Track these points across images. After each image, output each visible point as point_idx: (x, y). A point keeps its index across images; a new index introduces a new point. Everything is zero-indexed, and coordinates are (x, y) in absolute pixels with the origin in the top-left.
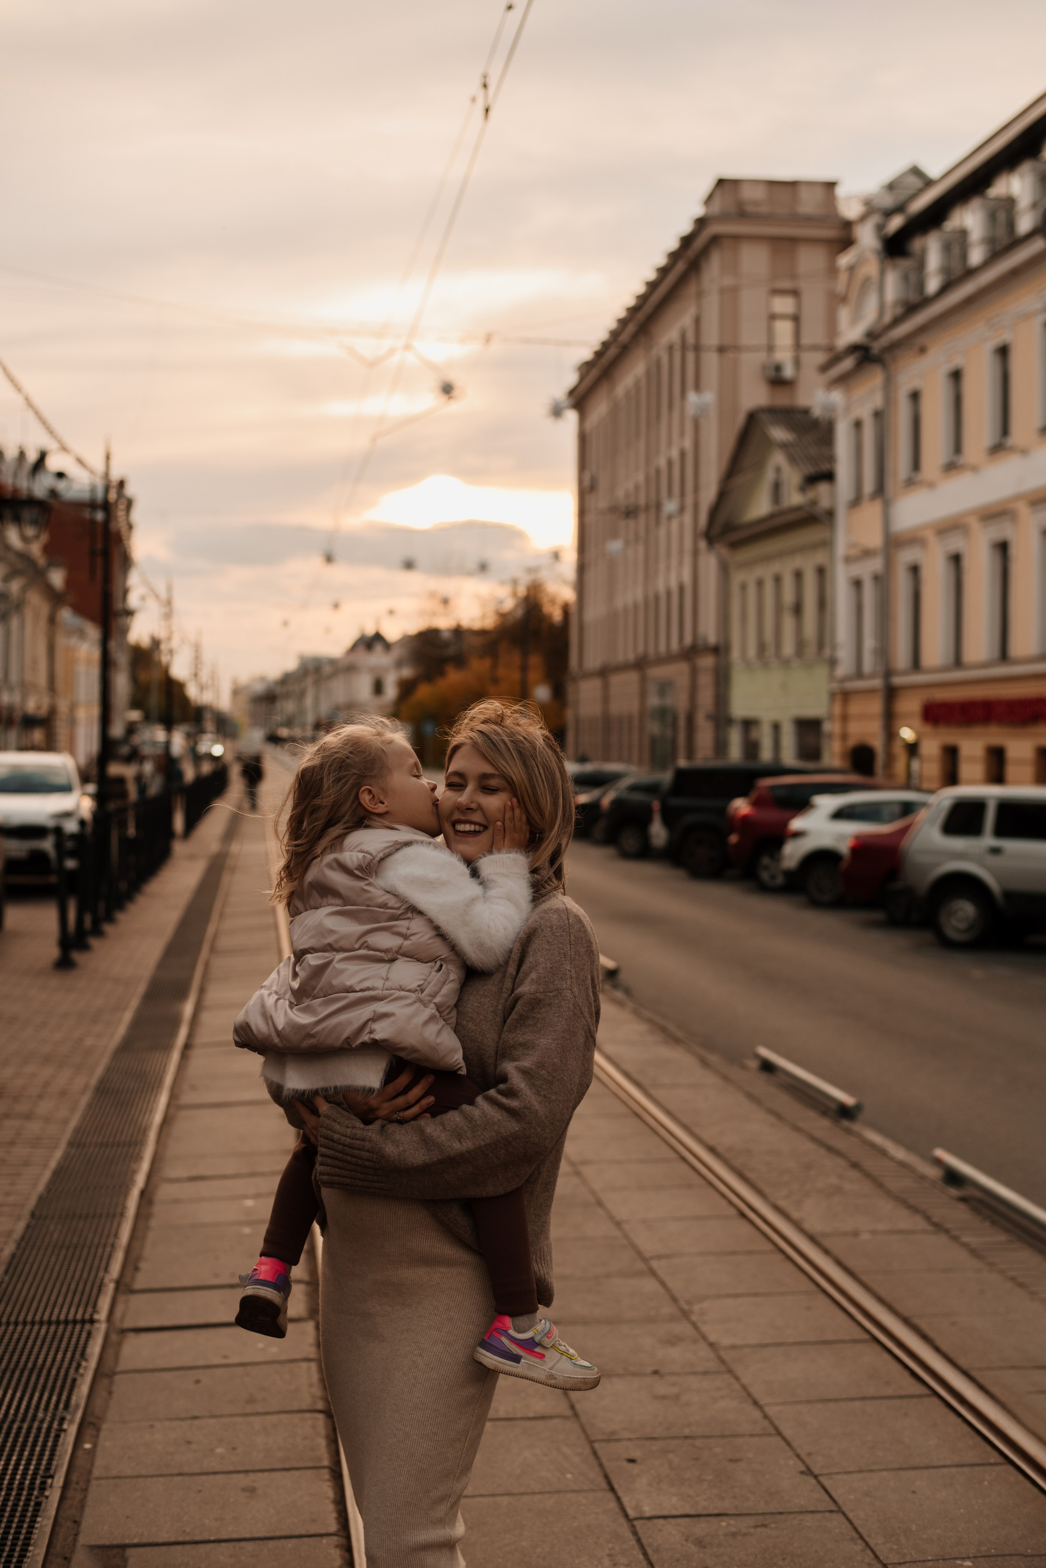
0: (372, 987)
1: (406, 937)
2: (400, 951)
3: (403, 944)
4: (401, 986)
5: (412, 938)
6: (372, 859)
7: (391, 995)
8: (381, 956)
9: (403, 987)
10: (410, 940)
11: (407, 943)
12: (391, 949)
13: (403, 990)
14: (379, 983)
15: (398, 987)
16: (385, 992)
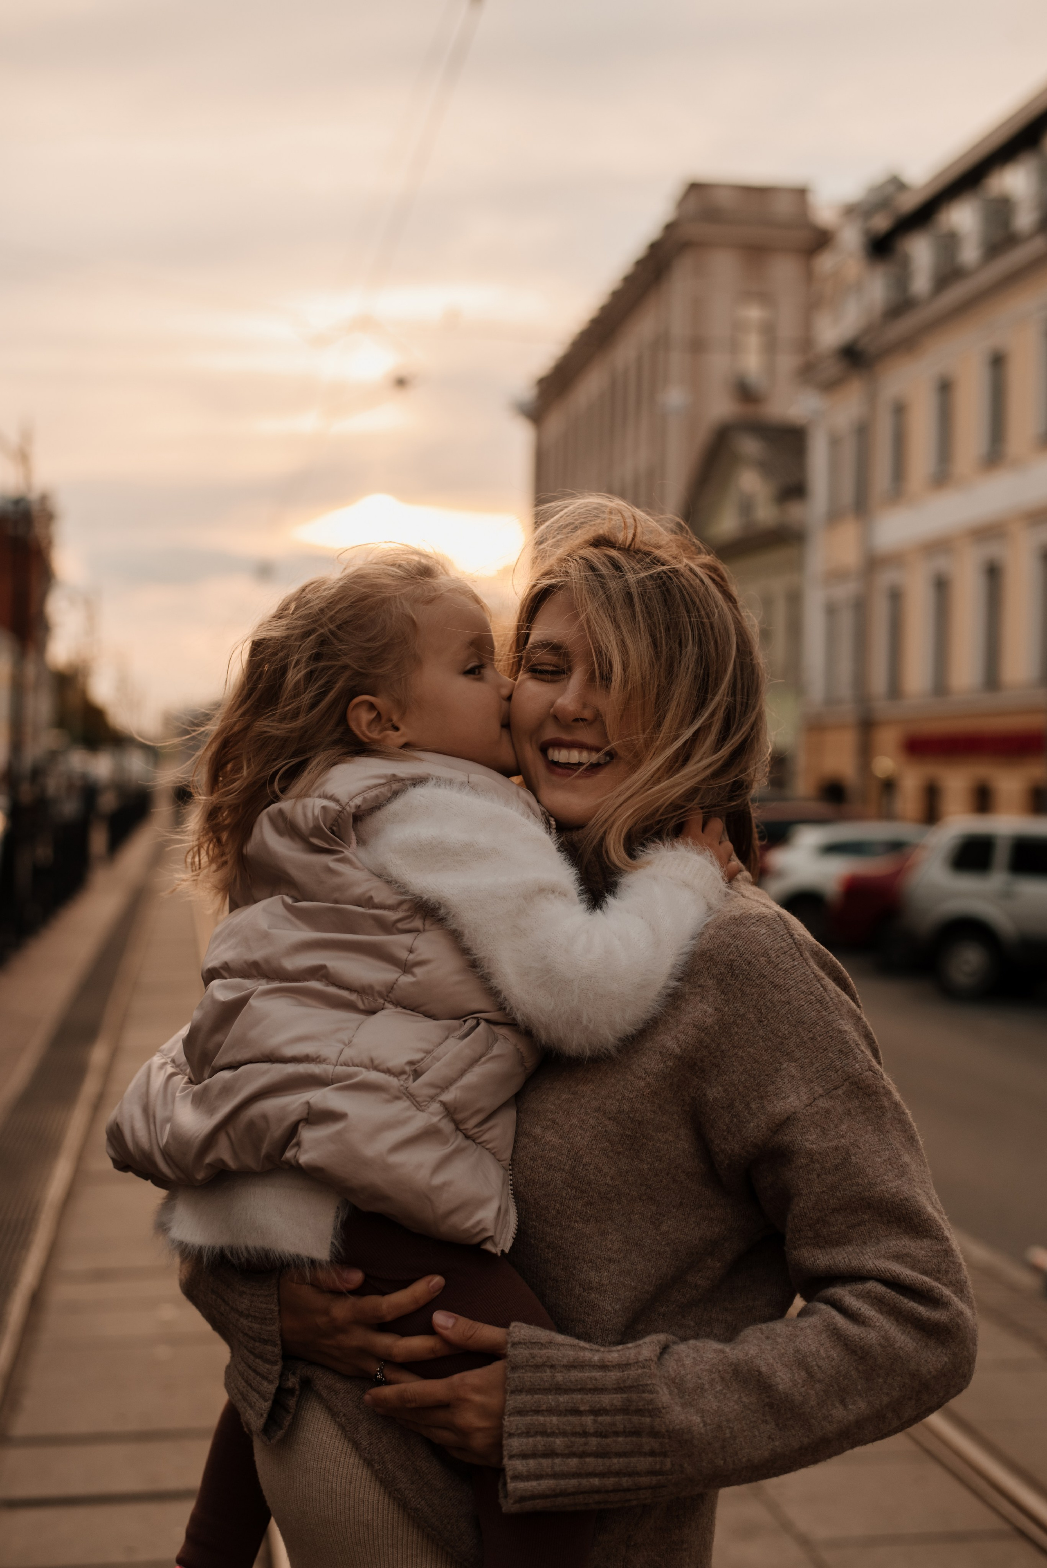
0: (315, 1056)
1: (406, 967)
2: (390, 995)
3: (397, 980)
4: (372, 1060)
5: (417, 970)
6: (340, 812)
7: (350, 1076)
8: (349, 1000)
9: (376, 1062)
10: (413, 974)
11: (407, 979)
12: (371, 987)
13: (376, 1068)
14: (329, 1050)
15: (367, 1061)
16: (340, 1069)
